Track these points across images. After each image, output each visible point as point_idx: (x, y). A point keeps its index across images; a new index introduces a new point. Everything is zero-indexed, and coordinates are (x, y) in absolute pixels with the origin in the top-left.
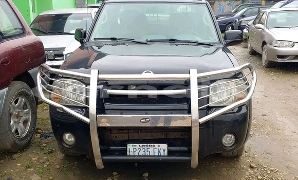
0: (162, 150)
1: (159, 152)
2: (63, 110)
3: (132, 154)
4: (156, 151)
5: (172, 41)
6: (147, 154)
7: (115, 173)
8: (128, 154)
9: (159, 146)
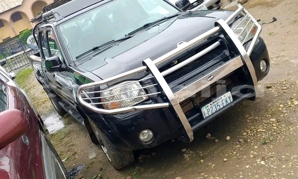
0: (228, 98)
1: (226, 101)
2: (135, 109)
3: (207, 115)
4: (224, 102)
5: (147, 26)
6: (218, 108)
7: (184, 150)
8: (205, 118)
9: (224, 96)
